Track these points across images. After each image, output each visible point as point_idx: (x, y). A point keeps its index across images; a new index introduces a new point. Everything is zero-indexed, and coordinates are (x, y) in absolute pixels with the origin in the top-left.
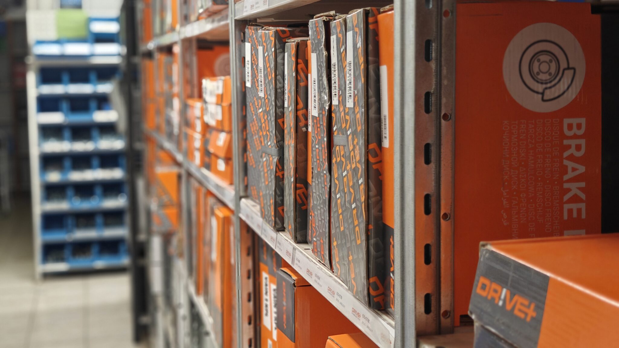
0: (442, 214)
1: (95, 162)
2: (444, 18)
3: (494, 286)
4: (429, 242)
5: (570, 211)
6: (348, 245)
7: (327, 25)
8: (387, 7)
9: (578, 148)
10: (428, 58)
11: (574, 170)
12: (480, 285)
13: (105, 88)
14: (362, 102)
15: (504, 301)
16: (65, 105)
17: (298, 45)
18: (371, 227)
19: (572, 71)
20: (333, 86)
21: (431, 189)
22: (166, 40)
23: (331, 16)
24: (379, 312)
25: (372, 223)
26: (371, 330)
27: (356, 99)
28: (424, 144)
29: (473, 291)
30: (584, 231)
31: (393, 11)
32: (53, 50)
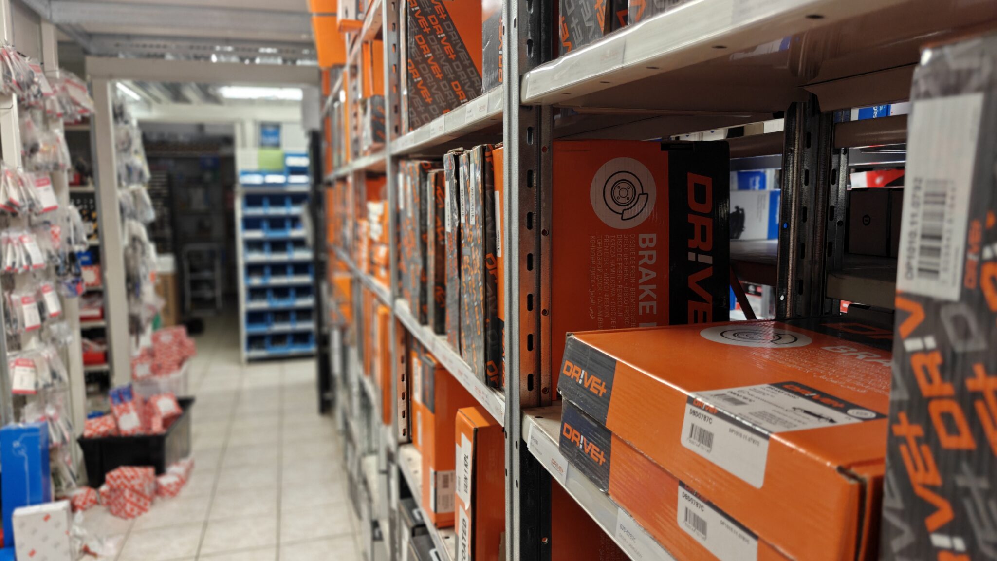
0: (542, 310)
1: (290, 270)
2: (543, 153)
3: (576, 368)
4: (531, 333)
5: (644, 308)
6: (472, 336)
7: (456, 158)
8: (500, 144)
9: (650, 257)
10: (530, 185)
11: (647, 275)
12: (565, 368)
13: (295, 210)
14: (481, 221)
15: (583, 379)
16: (265, 224)
17: (436, 175)
18: (488, 321)
19: (646, 196)
20: (462, 207)
21: (532, 291)
22: (342, 172)
23: (460, 151)
24: (495, 389)
25: (490, 317)
26: (488, 404)
27: (477, 218)
28: (527, 255)
29: (561, 372)
30: (655, 323)
31: (503, 147)
32: (257, 179)
